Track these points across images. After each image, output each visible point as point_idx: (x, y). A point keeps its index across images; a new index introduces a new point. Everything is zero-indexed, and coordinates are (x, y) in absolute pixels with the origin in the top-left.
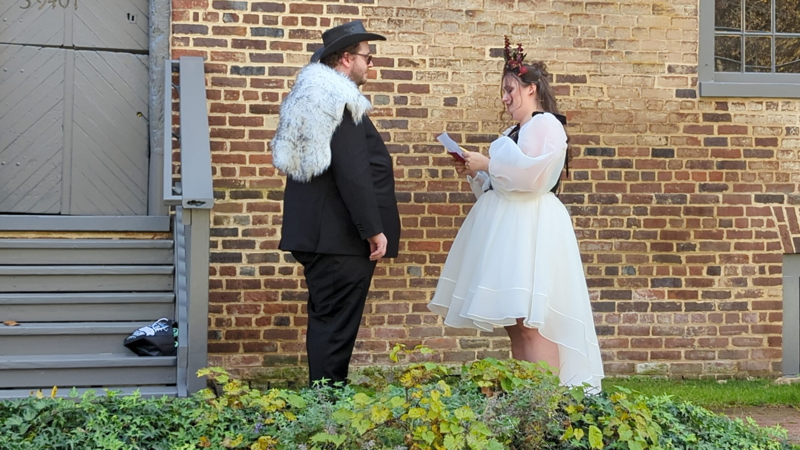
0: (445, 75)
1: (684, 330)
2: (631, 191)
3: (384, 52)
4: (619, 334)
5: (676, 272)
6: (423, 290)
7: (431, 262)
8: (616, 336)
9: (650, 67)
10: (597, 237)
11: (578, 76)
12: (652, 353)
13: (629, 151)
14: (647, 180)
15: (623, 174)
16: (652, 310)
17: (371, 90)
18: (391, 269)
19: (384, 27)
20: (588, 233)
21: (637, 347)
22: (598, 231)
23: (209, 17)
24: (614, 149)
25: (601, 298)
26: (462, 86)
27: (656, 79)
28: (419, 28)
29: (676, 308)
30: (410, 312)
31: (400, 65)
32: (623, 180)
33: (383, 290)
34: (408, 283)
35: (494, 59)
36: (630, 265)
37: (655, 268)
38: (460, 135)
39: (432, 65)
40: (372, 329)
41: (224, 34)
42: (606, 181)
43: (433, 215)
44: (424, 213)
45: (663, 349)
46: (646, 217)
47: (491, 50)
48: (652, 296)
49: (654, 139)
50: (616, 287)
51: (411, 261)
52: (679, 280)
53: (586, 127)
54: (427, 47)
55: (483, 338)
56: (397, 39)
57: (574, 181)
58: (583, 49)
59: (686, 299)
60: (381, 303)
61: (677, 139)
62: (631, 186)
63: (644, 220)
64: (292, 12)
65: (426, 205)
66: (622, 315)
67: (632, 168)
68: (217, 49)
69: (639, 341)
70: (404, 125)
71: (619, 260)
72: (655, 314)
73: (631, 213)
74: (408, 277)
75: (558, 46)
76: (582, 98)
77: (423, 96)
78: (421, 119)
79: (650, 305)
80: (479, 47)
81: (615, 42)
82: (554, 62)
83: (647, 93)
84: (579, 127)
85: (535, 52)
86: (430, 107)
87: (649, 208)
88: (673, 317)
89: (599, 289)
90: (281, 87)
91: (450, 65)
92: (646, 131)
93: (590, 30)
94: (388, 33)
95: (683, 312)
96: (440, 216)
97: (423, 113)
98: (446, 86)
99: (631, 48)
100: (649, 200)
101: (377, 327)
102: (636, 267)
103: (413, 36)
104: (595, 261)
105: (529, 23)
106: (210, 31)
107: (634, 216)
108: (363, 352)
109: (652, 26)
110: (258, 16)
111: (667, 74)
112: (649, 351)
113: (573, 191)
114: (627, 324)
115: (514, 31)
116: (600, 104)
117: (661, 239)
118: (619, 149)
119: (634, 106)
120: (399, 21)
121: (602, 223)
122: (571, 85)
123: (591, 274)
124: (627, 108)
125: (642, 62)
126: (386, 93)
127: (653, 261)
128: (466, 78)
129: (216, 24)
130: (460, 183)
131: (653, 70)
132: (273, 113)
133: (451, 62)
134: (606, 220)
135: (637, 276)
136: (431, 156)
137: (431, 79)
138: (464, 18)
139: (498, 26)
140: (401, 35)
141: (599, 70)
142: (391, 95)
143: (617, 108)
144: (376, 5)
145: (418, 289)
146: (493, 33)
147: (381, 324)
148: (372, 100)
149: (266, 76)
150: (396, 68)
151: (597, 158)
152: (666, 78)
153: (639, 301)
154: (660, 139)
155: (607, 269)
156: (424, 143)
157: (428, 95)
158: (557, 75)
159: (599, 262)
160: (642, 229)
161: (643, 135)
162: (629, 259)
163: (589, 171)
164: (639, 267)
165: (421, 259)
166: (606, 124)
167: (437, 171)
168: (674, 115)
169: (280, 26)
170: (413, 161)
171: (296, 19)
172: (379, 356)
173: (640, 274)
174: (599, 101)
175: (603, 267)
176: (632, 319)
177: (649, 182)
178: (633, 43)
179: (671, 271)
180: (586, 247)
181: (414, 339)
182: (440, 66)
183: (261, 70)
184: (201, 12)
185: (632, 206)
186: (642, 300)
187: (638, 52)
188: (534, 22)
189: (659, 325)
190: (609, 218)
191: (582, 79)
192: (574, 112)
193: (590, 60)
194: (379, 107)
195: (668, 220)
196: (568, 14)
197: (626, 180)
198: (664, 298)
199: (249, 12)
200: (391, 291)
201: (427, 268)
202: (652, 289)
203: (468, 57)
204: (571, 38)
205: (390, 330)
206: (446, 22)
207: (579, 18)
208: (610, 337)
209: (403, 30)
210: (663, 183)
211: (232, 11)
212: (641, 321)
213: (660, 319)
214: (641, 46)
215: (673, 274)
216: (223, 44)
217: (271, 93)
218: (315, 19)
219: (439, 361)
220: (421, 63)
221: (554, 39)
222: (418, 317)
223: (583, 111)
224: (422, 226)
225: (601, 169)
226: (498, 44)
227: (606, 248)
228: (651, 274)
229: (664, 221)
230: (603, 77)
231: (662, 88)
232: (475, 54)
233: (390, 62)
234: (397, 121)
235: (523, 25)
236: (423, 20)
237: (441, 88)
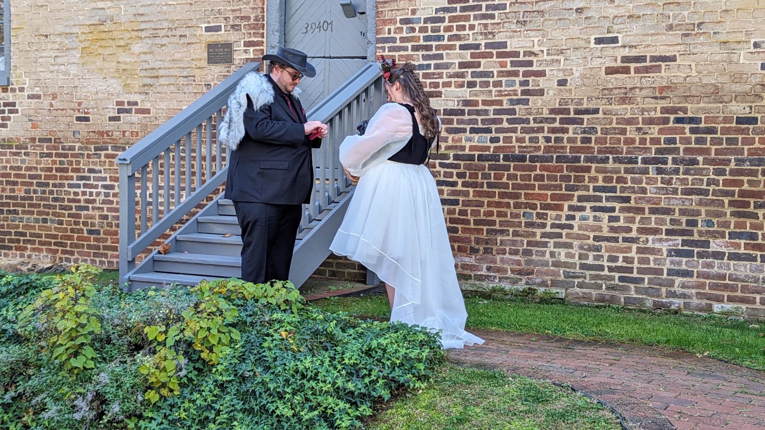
0: (559, 61)
1: (759, 279)
2: (715, 155)
3: (513, 47)
4: (697, 277)
5: (753, 226)
6: (534, 230)
7: (541, 209)
8: (695, 279)
9: (736, 44)
10: (679, 193)
11: (669, 57)
12: (728, 296)
13: (714, 120)
14: (731, 144)
15: (709, 139)
16: (729, 259)
17: (503, 76)
18: (511, 213)
19: (514, 27)
20: (671, 190)
21: (714, 290)
22: (680, 188)
23: (397, 31)
24: (701, 118)
25: (682, 246)
26: (572, 69)
27: (742, 54)
28: (539, 26)
29: (752, 259)
30: (525, 247)
31: (524, 56)
32: (708, 145)
33: (505, 228)
34: (523, 224)
35: (598, 46)
36: (709, 218)
37: (733, 223)
38: (569, 109)
39: (548, 54)
40: (498, 257)
41: (407, 42)
42: (693, 145)
43: (543, 173)
44: (536, 171)
45: (739, 294)
46: (725, 177)
47: (595, 39)
48: (728, 247)
49: (738, 108)
50: (696, 237)
51: (526, 208)
52: (756, 234)
53: (675, 99)
54: (545, 40)
55: (582, 271)
56: (522, 35)
57: (663, 146)
58: (674, 32)
59: (762, 251)
60: (504, 238)
61: (760, 108)
62: (716, 149)
63: (723, 180)
64: (449, 22)
65: (538, 164)
66: (700, 261)
67: (717, 134)
68: (402, 53)
69: (716, 285)
70: (526, 102)
71: (699, 213)
72: (732, 263)
73: (711, 173)
74: (523, 220)
75: (653, 32)
76: (673, 75)
77: (541, 79)
78: (539, 97)
79: (727, 254)
80: (586, 37)
81: (703, 25)
82: (648, 46)
83: (733, 68)
84: (669, 99)
85: (632, 38)
86: (546, 87)
87: (728, 169)
88: (748, 266)
89: (680, 238)
90: (441, 77)
91: (562, 53)
92: (731, 101)
93: (681, 16)
94: (516, 32)
95: (759, 263)
96: (549, 173)
97: (541, 92)
98: (559, 70)
99: (718, 28)
100: (728, 163)
101: (501, 256)
102: (715, 220)
103: (534, 33)
104: (677, 213)
105: (627, 14)
106: (398, 41)
107: (713, 177)
108: (492, 274)
109: (739, 7)
110: (427, 27)
111: (752, 49)
112: (726, 294)
113: (663, 154)
114: (705, 270)
115: (615, 22)
116: (688, 79)
117: (739, 197)
118: (705, 117)
119: (720, 80)
120: (524, 21)
121: (683, 181)
122: (663, 64)
123: (673, 225)
124: (713, 82)
125: (729, 40)
126: (513, 78)
127: (731, 216)
128: (575, 63)
129: (402, 35)
130: (568, 147)
131: (739, 46)
132: (436, 97)
133: (564, 51)
134: (688, 179)
135: (715, 228)
136: (546, 126)
137: (547, 65)
138: (574, 15)
139: (602, 19)
140: (525, 32)
141: (688, 50)
142: (517, 80)
143: (705, 81)
144: (508, 10)
145: (530, 230)
146: (597, 25)
147: (504, 254)
148: (503, 84)
149: (432, 70)
150: (521, 58)
151: (685, 125)
152: (751, 53)
153: (716, 250)
154: (744, 108)
155: (687, 221)
156: (541, 116)
157: (545, 78)
158: (651, 56)
159: (680, 215)
160: (721, 187)
161: (728, 105)
162: (708, 213)
163: (678, 137)
164: (718, 221)
165: (533, 207)
166: (694, 96)
167: (551, 138)
168: (759, 86)
169: (442, 33)
170: (532, 130)
171: (453, 26)
172: (503, 278)
173: (718, 227)
174: (688, 77)
175: (684, 219)
176: (710, 266)
177: (733, 146)
178: (720, 24)
179: (748, 226)
180: (669, 202)
181: (529, 267)
182: (555, 55)
183: (428, 66)
184: (392, 28)
185: (711, 168)
186: (719, 250)
187: (725, 31)
188: (632, 14)
189: (735, 272)
190: (690, 178)
191: (673, 59)
192: (665, 87)
193: (680, 42)
194: (508, 89)
195: (745, 181)
196: (662, 4)
197: (711, 145)
198: (740, 249)
199: (422, 25)
200: (511, 230)
201: (538, 214)
202: (729, 241)
203: (577, 46)
204: (663, 24)
205: (510, 259)
206: (560, 19)
207: (671, 6)
208: (689, 279)
209: (527, 29)
210: (746, 148)
211: (411, 25)
212: (718, 267)
213: (736, 267)
214: (728, 26)
215: (750, 228)
216: (405, 49)
217: (435, 83)
218: (465, 26)
219: (548, 286)
220: (540, 53)
221: (649, 26)
222: (531, 251)
223: (674, 85)
224: (534, 180)
225: (688, 135)
226: (601, 34)
227: (687, 203)
228: (729, 227)
229: (743, 181)
230: (692, 56)
231: (748, 62)
232: (582, 43)
233: (516, 54)
234: (521, 99)
235: (622, 16)
236: (542, 19)
237: (555, 72)
